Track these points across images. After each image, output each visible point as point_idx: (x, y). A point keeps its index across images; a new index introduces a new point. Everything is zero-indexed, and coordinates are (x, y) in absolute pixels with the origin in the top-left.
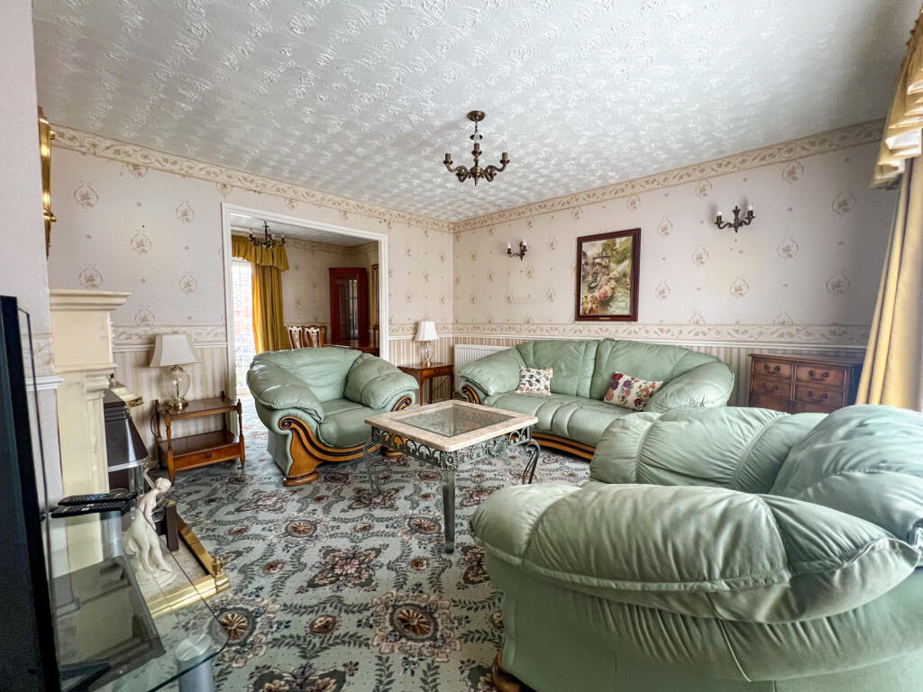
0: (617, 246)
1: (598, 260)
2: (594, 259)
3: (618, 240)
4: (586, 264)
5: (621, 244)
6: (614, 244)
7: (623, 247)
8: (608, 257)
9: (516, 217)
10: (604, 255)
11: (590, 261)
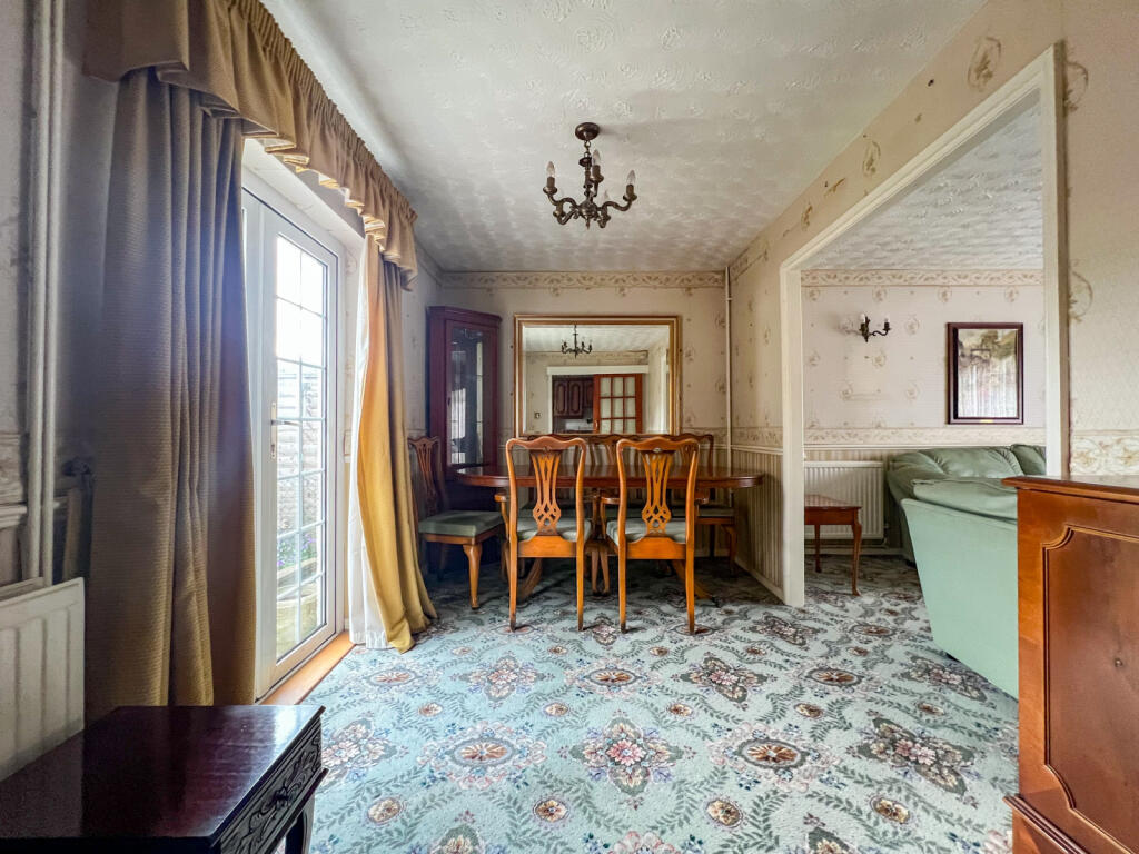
0: (1000, 339)
1: (976, 353)
2: (972, 350)
3: (1000, 332)
4: (963, 355)
5: (1004, 337)
6: (996, 337)
7: (1007, 341)
8: (989, 350)
9: (856, 282)
10: (984, 347)
11: (968, 353)
